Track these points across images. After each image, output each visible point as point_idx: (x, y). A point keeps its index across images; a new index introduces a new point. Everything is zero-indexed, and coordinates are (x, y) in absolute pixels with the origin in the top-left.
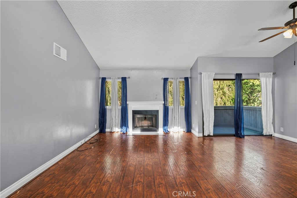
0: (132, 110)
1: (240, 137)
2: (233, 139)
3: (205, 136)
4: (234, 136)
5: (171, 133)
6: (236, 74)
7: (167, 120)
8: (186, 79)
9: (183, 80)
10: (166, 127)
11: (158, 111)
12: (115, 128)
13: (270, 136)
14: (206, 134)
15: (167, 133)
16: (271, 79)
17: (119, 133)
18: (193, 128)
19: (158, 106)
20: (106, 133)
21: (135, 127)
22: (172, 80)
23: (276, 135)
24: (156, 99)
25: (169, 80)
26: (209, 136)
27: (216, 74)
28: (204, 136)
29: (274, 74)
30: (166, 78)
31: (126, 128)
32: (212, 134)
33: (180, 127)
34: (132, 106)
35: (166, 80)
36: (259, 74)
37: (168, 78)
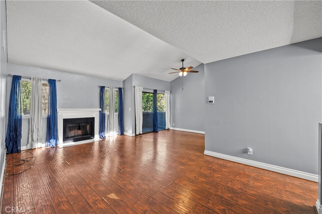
0: (63, 119)
1: (156, 132)
2: (152, 134)
3: (138, 135)
4: (153, 132)
5: (107, 138)
6: (155, 90)
7: (103, 126)
8: (120, 89)
9: (118, 90)
10: (103, 133)
11: (93, 119)
12: (36, 143)
13: (168, 129)
14: (137, 133)
15: (103, 138)
16: (169, 95)
17: (44, 149)
18: (125, 131)
19: (94, 113)
20: (22, 152)
21: (66, 138)
22: (108, 89)
23: (171, 128)
24: (92, 106)
25: (106, 88)
26: (140, 134)
27: (144, 88)
28: (136, 135)
29: (170, 92)
30: (103, 87)
31: (55, 141)
32: (141, 133)
33: (115, 132)
34: (63, 114)
35: (102, 88)
36: (164, 91)
37: (105, 87)
